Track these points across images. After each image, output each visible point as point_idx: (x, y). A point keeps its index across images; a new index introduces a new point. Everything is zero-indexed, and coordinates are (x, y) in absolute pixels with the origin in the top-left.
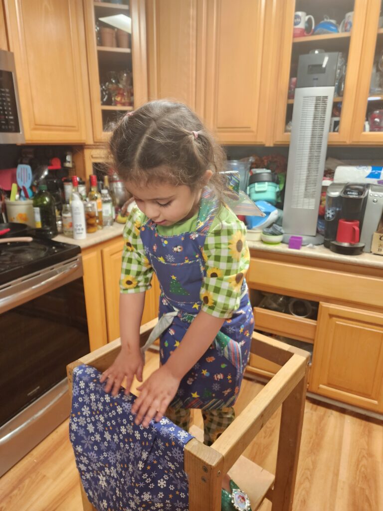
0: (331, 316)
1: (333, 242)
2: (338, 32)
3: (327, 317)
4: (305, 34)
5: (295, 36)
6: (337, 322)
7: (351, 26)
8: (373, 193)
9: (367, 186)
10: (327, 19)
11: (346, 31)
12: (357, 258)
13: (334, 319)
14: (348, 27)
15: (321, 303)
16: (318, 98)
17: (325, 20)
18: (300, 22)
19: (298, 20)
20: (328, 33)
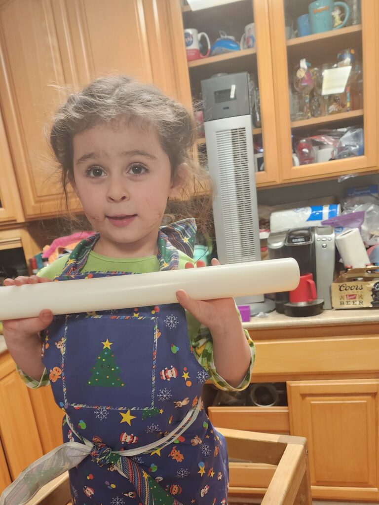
0: (304, 396)
1: (287, 304)
2: (240, 49)
3: (299, 398)
4: (201, 56)
5: (189, 59)
6: (312, 402)
7: (254, 41)
8: (320, 236)
9: (312, 229)
10: (224, 35)
11: (249, 47)
12: (319, 318)
13: (308, 398)
14: (251, 43)
15: (287, 382)
16: (234, 131)
17: (222, 37)
18: (192, 42)
19: (189, 39)
20: (227, 52)
